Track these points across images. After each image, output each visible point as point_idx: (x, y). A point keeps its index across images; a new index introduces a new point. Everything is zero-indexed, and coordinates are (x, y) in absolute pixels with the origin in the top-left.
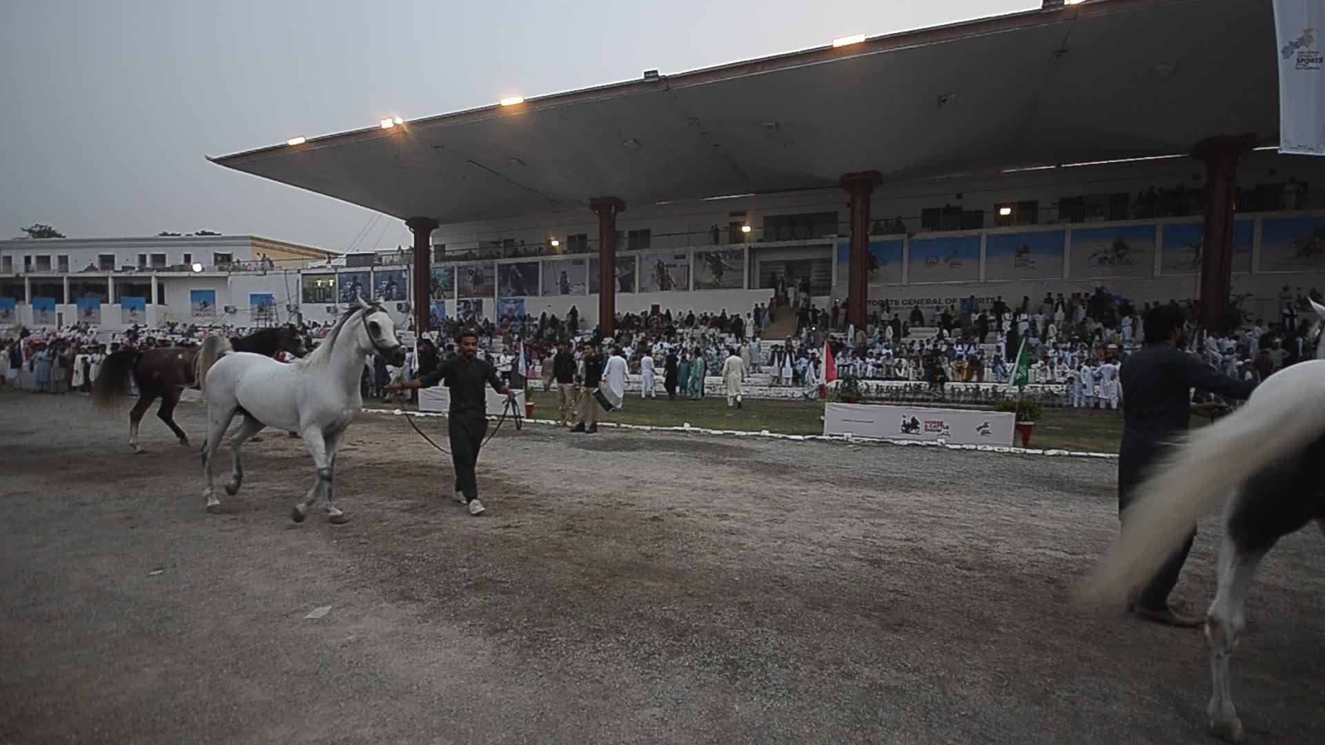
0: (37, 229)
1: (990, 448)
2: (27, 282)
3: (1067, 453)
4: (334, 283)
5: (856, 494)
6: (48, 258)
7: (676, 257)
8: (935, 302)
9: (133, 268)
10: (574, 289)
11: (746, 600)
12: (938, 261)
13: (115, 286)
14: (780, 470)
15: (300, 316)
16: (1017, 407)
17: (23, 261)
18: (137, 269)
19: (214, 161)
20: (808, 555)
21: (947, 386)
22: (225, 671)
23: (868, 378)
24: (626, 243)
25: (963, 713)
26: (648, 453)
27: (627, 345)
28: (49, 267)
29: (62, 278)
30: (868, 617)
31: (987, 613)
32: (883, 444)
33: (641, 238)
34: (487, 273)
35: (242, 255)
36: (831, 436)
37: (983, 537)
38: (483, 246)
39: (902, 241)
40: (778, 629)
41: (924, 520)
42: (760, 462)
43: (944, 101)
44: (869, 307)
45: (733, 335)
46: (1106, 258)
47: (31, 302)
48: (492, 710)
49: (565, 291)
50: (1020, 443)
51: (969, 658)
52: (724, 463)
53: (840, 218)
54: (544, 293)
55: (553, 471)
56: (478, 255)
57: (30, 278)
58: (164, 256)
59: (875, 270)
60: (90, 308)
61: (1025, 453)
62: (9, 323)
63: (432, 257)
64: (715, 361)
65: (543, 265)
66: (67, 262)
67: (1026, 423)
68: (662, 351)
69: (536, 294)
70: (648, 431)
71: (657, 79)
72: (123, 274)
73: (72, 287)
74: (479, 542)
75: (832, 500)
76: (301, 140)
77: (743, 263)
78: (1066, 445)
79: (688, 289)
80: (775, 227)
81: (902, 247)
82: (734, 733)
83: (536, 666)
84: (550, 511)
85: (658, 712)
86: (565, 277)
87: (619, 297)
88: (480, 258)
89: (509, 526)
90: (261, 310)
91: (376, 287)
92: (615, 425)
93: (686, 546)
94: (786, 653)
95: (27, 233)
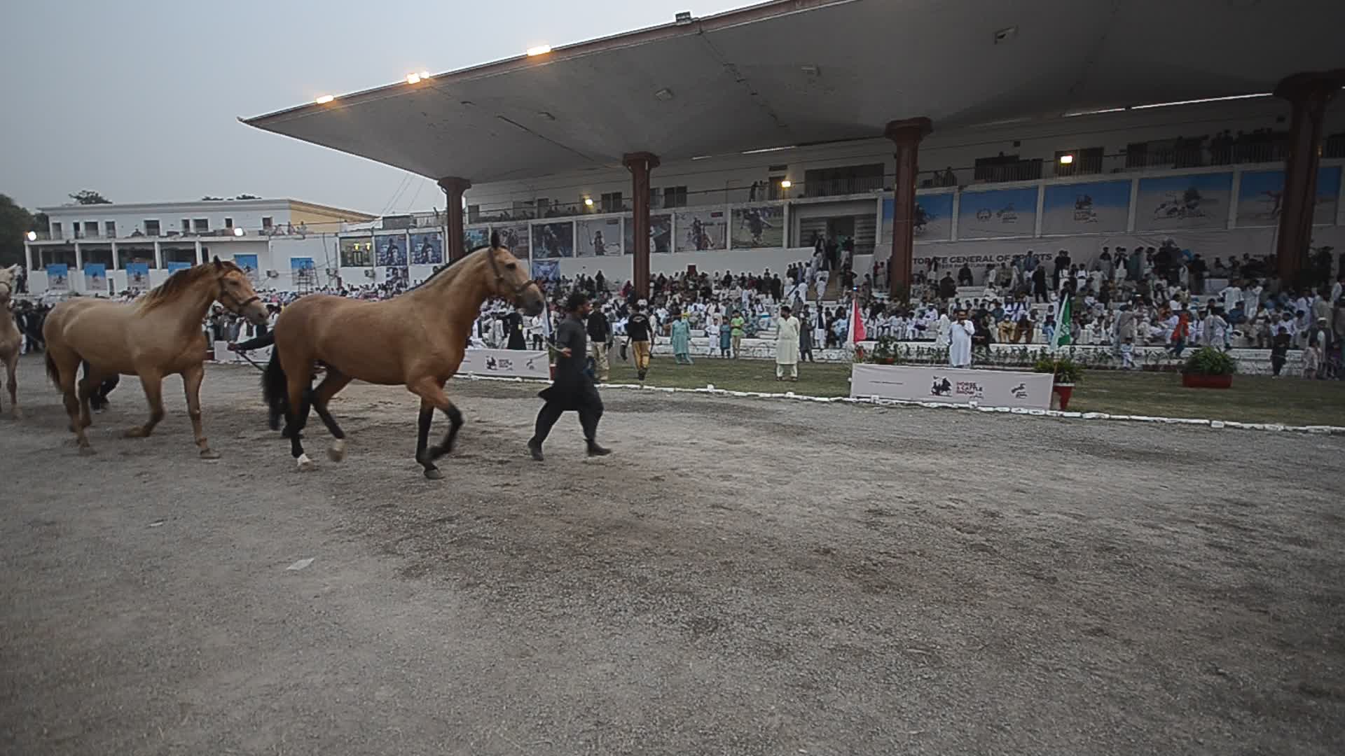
0: (85, 196)
1: (1025, 411)
2: (77, 249)
3: (1107, 416)
4: (371, 247)
5: (870, 456)
6: (96, 224)
7: (714, 215)
8: (986, 259)
9: (177, 233)
10: (607, 250)
11: (728, 560)
12: (990, 215)
13: (162, 252)
14: (799, 431)
15: (340, 280)
16: (1056, 368)
17: (72, 228)
18: (181, 234)
19: (246, 122)
20: (804, 516)
21: (993, 347)
22: (197, 618)
23: (908, 340)
24: (662, 201)
25: (926, 676)
26: (665, 414)
27: (661, 306)
28: (97, 234)
29: (110, 245)
30: (850, 578)
31: (978, 577)
32: (911, 406)
33: (677, 196)
34: (521, 234)
35: (281, 219)
36: (858, 398)
37: (993, 500)
38: (516, 206)
39: (952, 195)
40: (754, 589)
41: (936, 482)
42: (778, 424)
43: (1002, 36)
44: (913, 266)
45: (770, 296)
46: (1175, 209)
47: (83, 268)
48: (445, 661)
49: (600, 252)
50: (1058, 405)
51: (947, 622)
52: (740, 424)
53: (887, 170)
54: (579, 254)
55: (565, 431)
56: (511, 216)
57: (80, 245)
58: (206, 221)
59: (922, 226)
60: (139, 273)
61: (1062, 416)
62: (63, 289)
63: (466, 219)
64: (751, 322)
65: (578, 225)
66: (114, 228)
67: (1065, 385)
68: (696, 313)
69: (570, 255)
70: (671, 393)
71: (689, 22)
72: (168, 240)
73: (121, 253)
74: (474, 500)
75: (844, 462)
76: (329, 98)
77: (782, 220)
78: (1107, 409)
79: (725, 248)
80: (818, 181)
81: (952, 200)
82: (681, 690)
83: (498, 620)
84: (553, 470)
85: (609, 667)
86: (600, 237)
87: (653, 257)
88: (513, 219)
89: (508, 485)
90: (302, 274)
91: (412, 250)
92: (638, 386)
93: (680, 506)
94: (756, 613)
95: (75, 200)
